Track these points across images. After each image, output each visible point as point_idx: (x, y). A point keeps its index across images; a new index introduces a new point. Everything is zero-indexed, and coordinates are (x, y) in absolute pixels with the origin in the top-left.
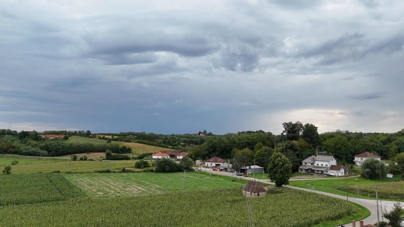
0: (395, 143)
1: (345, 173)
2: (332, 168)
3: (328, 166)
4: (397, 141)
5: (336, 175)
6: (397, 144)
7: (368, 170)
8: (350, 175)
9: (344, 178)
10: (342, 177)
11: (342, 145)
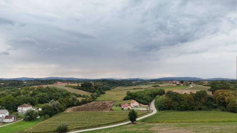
0: (37, 96)
1: (14, 120)
2: (7, 117)
3: (4, 117)
4: (38, 95)
5: (9, 121)
6: (39, 97)
7: (28, 116)
8: (17, 120)
9: (14, 123)
10: (12, 122)
11: (11, 101)
